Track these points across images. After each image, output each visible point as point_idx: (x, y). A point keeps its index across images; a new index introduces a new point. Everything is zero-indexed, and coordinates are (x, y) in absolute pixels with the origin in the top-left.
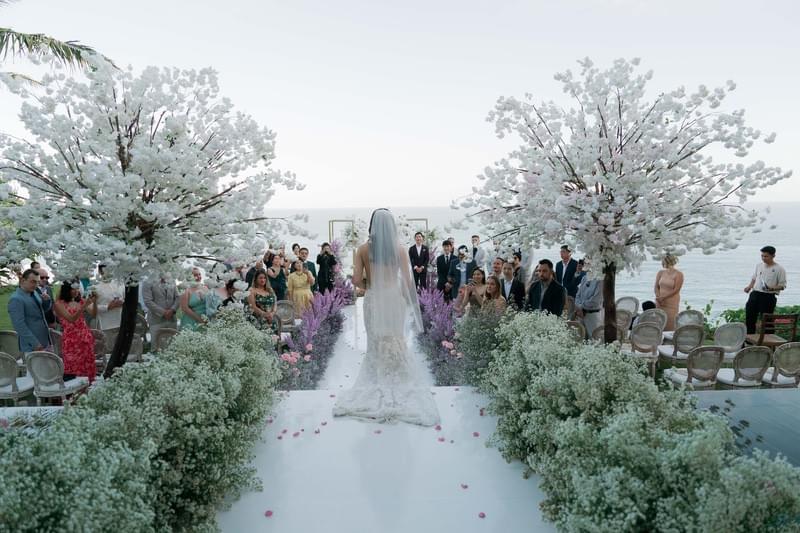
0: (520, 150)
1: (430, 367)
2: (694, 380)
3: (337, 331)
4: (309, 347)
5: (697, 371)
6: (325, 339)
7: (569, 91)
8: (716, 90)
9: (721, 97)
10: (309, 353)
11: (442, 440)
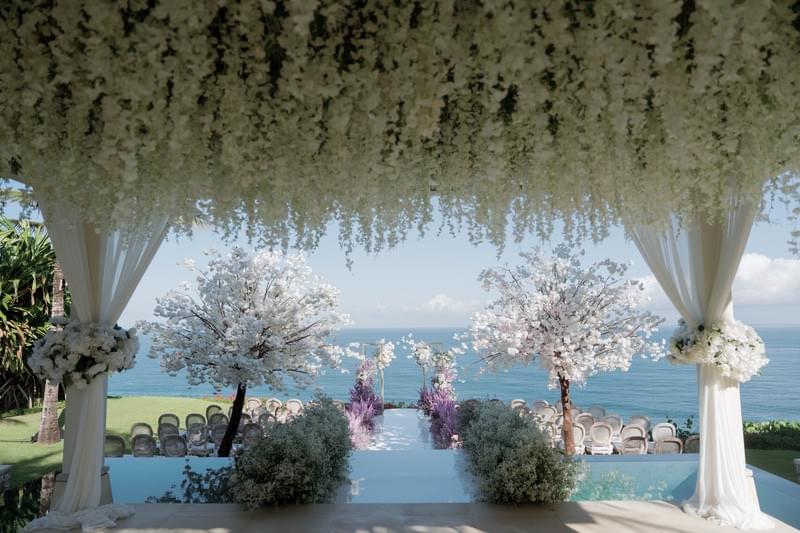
8: (622, 265)
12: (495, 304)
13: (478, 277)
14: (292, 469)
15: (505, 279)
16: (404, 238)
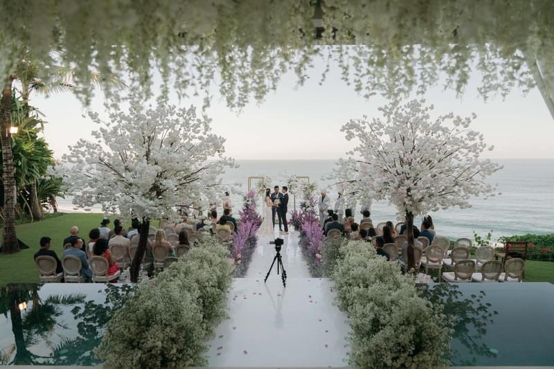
0: (359, 146)
1: (309, 269)
2: (458, 279)
3: (254, 246)
4: (239, 256)
5: (460, 274)
6: (248, 250)
7: (386, 116)
8: (466, 119)
9: (469, 122)
10: (239, 259)
11: (311, 301)
12: (355, 150)
13: (341, 128)
14: (161, 336)
15: (365, 131)
16: (274, 88)
